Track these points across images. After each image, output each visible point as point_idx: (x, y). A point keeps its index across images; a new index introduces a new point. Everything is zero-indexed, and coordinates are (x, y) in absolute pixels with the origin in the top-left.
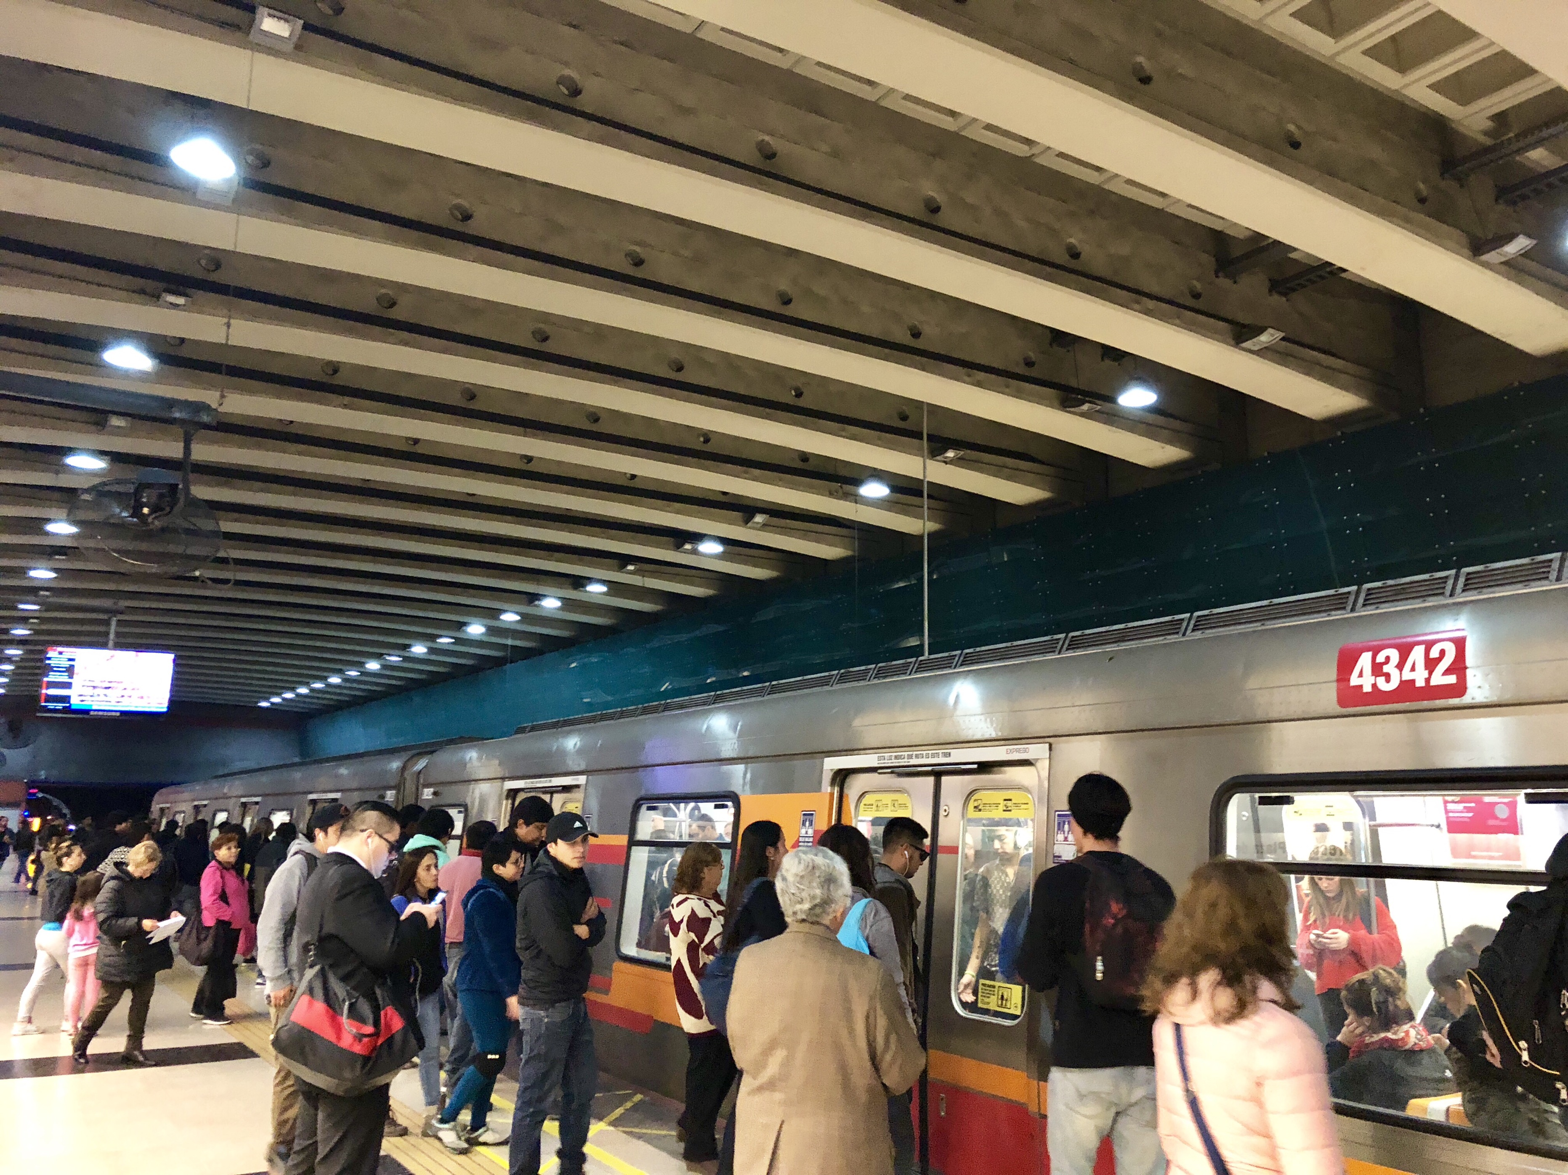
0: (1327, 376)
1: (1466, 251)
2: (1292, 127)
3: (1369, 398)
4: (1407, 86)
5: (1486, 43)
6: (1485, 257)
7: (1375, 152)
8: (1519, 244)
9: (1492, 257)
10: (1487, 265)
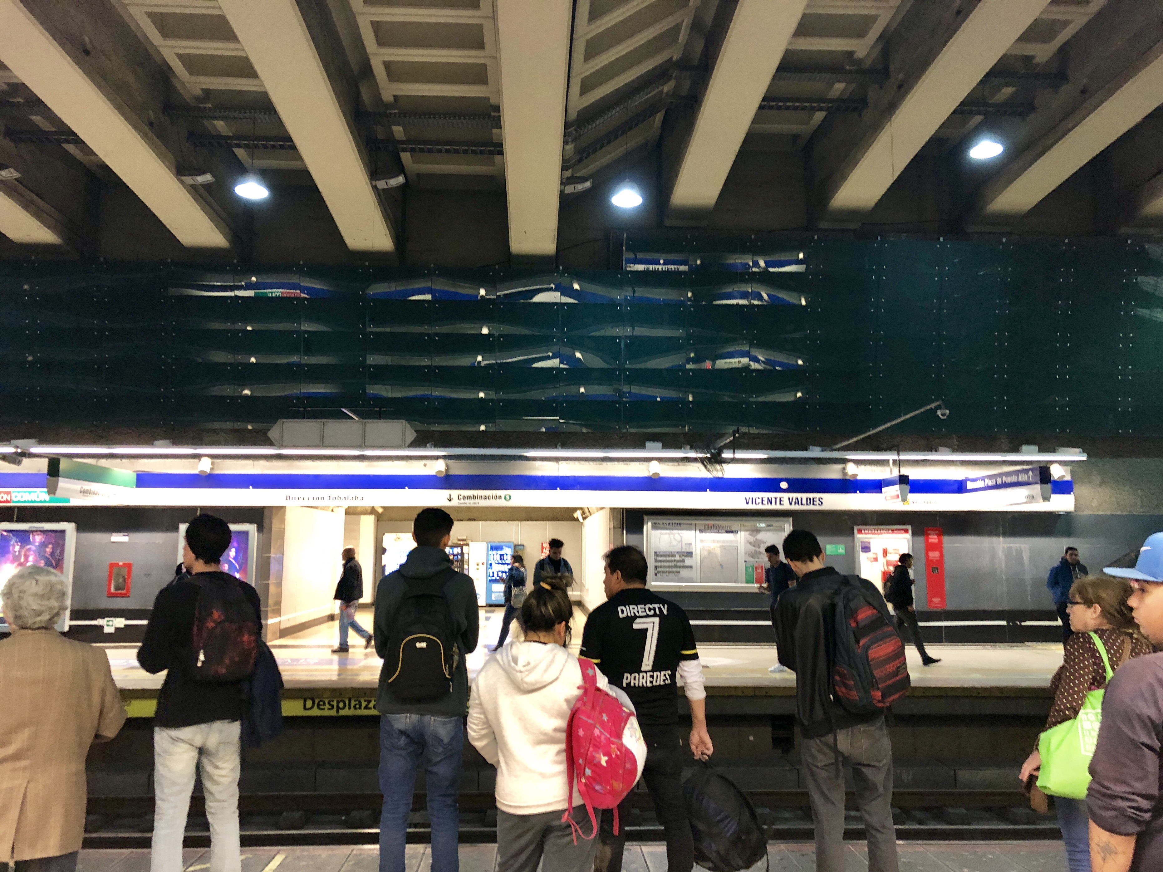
0: (38, 214)
1: (173, 169)
2: (87, 39)
3: (63, 239)
4: (163, 46)
5: (240, 47)
6: (184, 178)
7: (131, 79)
8: (207, 178)
9: (189, 180)
10: (182, 183)
